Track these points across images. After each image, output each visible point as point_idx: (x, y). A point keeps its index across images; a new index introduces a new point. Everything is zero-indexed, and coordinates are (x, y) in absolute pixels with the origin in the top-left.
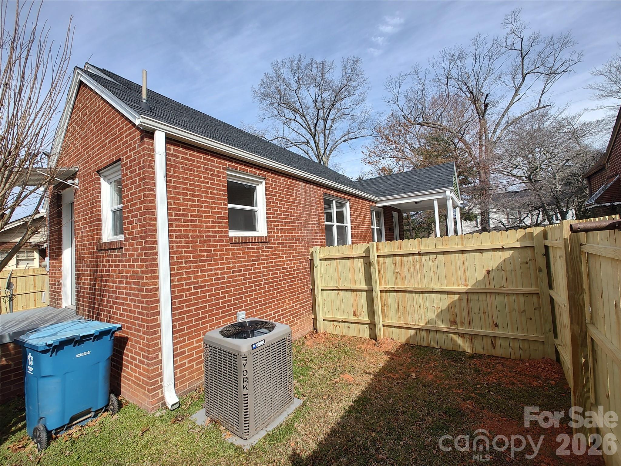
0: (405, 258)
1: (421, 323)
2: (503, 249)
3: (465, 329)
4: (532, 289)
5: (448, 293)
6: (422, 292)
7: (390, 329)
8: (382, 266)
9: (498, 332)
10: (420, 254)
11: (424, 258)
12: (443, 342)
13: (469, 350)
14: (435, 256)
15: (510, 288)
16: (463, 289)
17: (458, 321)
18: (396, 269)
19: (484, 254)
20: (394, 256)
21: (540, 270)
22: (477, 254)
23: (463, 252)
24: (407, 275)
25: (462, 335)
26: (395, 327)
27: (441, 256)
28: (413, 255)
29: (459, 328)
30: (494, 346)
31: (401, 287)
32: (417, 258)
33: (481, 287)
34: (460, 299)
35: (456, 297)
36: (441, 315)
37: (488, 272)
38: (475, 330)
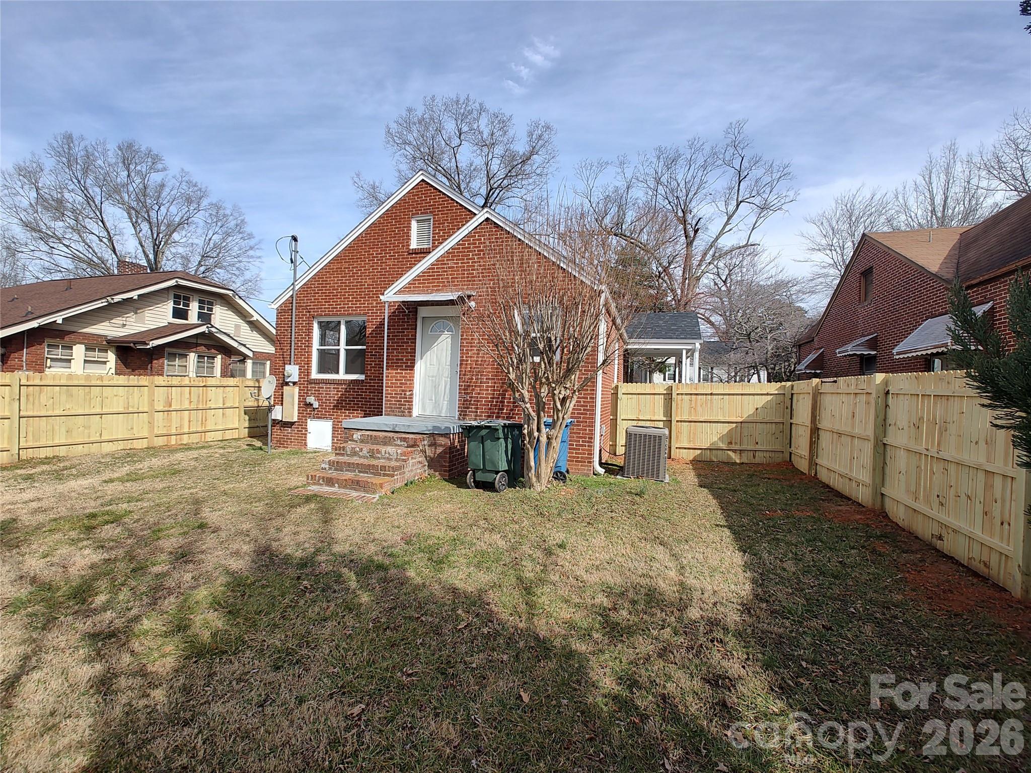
0: (700, 397)
1: (706, 445)
2: (767, 394)
3: (737, 447)
4: (781, 420)
5: (728, 422)
6: (710, 422)
7: (681, 450)
8: (679, 402)
9: (758, 447)
10: (711, 394)
11: (714, 397)
12: (721, 457)
13: (738, 461)
14: (722, 397)
15: (767, 419)
16: (740, 420)
17: (733, 442)
18: (691, 404)
19: (756, 397)
20: (691, 394)
21: (787, 408)
22: (751, 397)
23: (742, 394)
24: (699, 409)
25: (734, 451)
26: (685, 448)
27: (727, 397)
28: (706, 394)
29: (733, 447)
30: (754, 457)
31: (693, 418)
32: (709, 397)
33: (750, 419)
34: (736, 427)
35: (734, 425)
36: (721, 439)
37: (757, 409)
38: (744, 447)
